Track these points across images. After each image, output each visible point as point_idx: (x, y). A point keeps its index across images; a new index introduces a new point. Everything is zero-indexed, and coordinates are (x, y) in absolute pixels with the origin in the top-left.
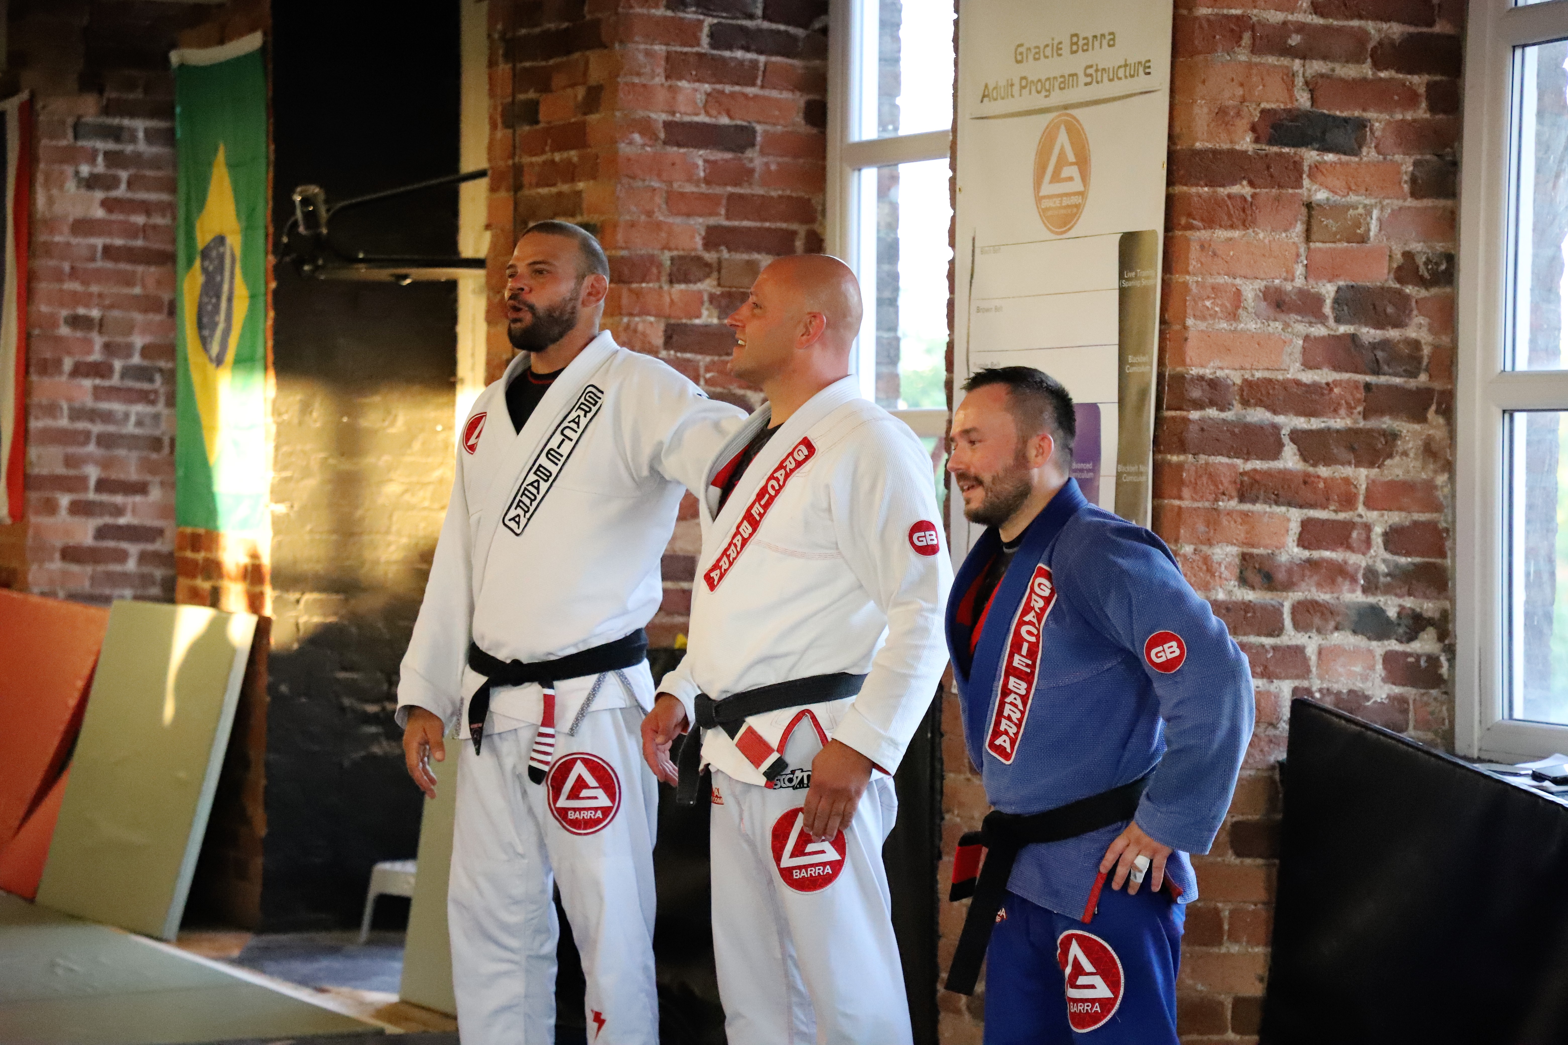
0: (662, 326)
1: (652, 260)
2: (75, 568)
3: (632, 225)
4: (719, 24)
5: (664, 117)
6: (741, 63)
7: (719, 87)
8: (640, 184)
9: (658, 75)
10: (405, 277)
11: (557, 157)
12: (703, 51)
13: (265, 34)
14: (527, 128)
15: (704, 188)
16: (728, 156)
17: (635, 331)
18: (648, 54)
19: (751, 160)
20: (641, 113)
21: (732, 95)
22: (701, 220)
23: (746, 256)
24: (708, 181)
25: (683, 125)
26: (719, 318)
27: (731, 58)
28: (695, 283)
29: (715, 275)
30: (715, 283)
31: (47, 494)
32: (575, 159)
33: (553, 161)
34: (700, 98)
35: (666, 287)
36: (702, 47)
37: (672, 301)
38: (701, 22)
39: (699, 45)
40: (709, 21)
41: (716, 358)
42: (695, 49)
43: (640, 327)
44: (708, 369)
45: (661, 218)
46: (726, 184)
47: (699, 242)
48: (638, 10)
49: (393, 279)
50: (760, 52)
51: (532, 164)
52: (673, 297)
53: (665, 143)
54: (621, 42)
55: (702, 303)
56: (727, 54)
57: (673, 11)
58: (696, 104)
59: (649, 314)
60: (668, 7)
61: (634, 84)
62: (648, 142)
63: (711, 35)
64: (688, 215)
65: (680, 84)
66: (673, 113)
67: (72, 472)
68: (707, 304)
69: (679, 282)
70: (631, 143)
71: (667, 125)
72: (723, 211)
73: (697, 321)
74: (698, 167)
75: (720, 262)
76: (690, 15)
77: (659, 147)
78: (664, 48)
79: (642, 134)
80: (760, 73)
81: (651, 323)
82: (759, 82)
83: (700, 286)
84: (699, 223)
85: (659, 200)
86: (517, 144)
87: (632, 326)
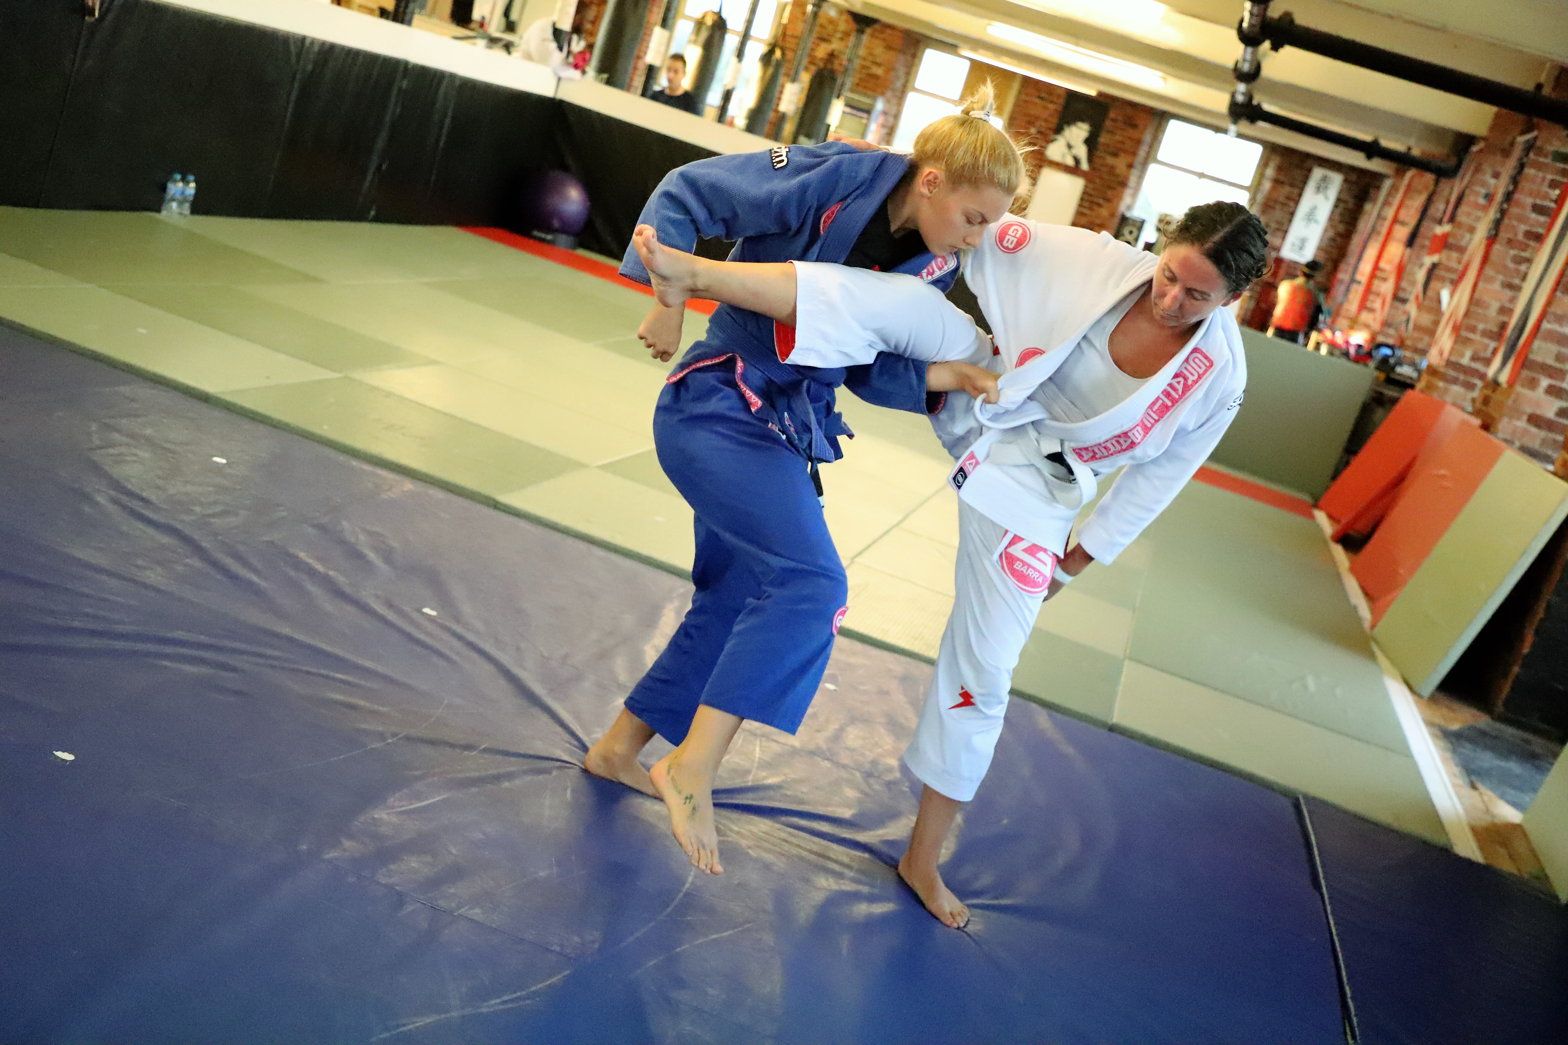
2: (1533, 430)
31: (1535, 375)
67: (1558, 365)
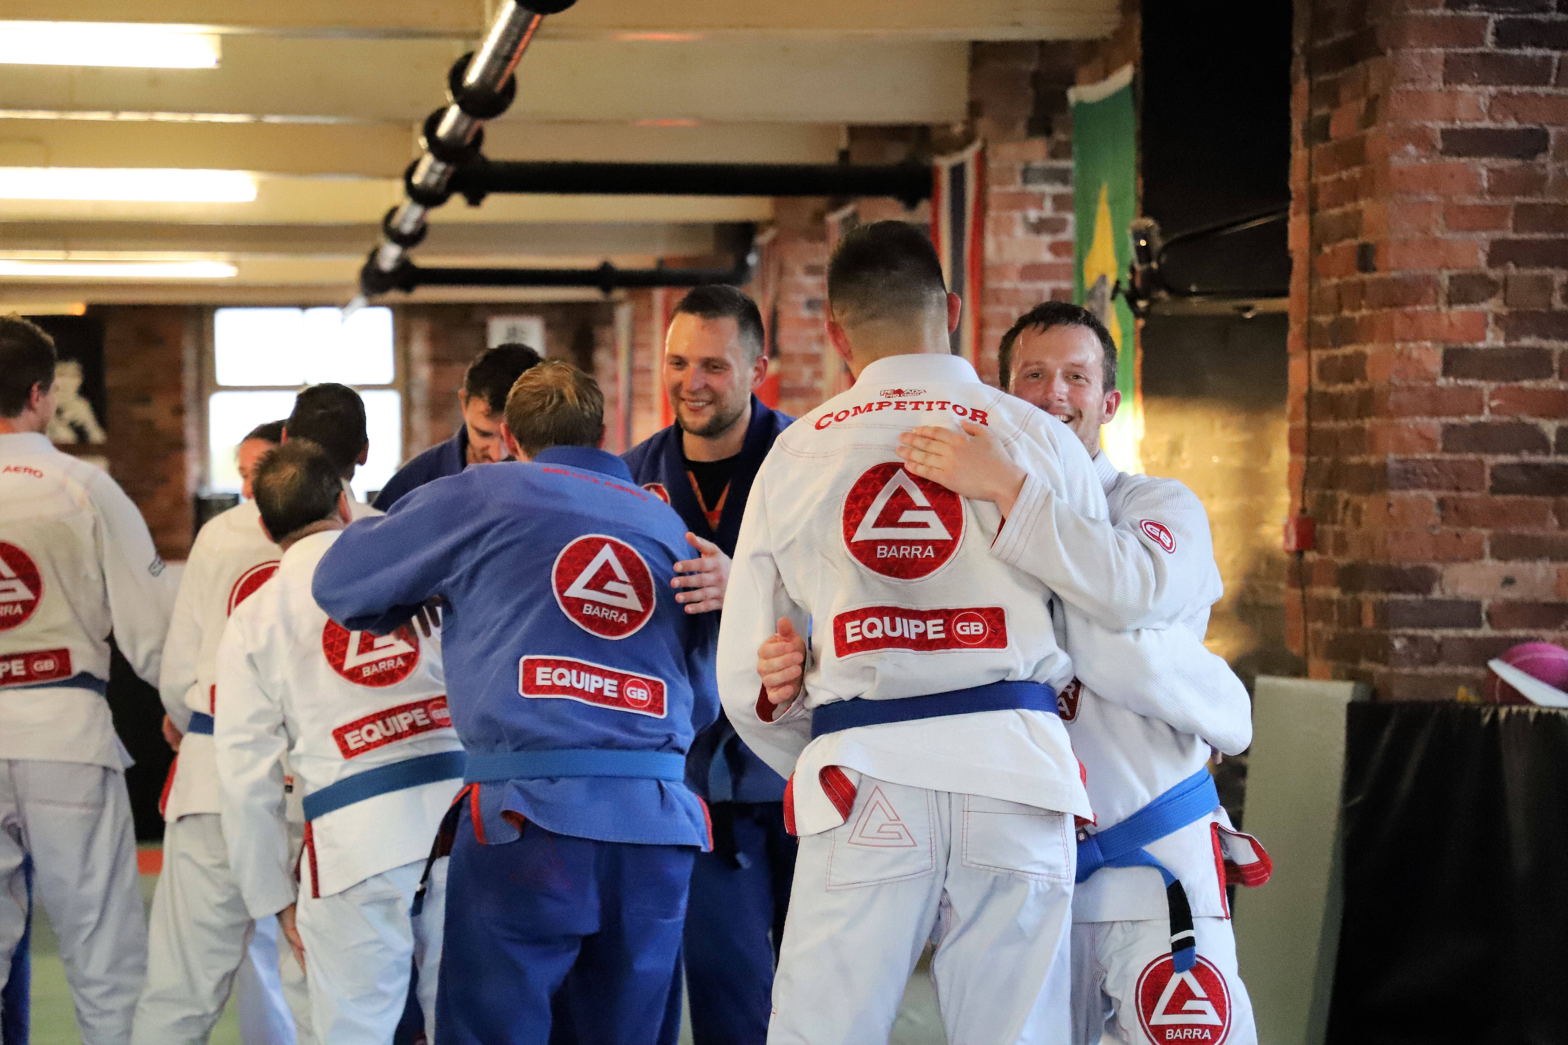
0: (1439, 352)
1: (1429, 281)
3: (1405, 243)
4: (1507, 20)
5: (1442, 125)
6: (1531, 61)
7: (1505, 88)
8: (1414, 198)
9: (1435, 80)
10: (1248, 309)
11: (1345, 175)
12: (1487, 51)
13: (1136, 66)
14: (1321, 146)
15: (1488, 200)
16: (1516, 163)
17: (1409, 358)
18: (1423, 58)
19: (1543, 166)
20: (1416, 123)
21: (1520, 96)
22: (1484, 235)
23: (1537, 272)
24: (1491, 192)
25: (1464, 132)
26: (1506, 341)
27: (1519, 56)
28: (1477, 302)
29: (1501, 293)
30: (1501, 302)
32: (1358, 175)
33: (1340, 180)
34: (1484, 102)
35: (1444, 309)
36: (1487, 46)
37: (1451, 325)
38: (1485, 20)
39: (1482, 43)
40: (1494, 18)
41: (1503, 385)
42: (1479, 49)
43: (1415, 354)
44: (1493, 397)
45: (1438, 234)
46: (1514, 194)
47: (1482, 257)
48: (1413, 12)
49: (1236, 312)
50: (1555, 48)
51: (1325, 184)
52: (1453, 319)
53: (1443, 153)
54: (1394, 48)
55: (1486, 325)
56: (1515, 52)
57: (1453, 9)
58: (1479, 107)
59: (1426, 340)
60: (1447, 5)
61: (1408, 92)
62: (1422, 152)
63: (1497, 33)
64: (1471, 230)
65: (1459, 88)
66: (1453, 121)
68: (1491, 325)
69: (1460, 302)
70: (1406, 154)
71: (1445, 133)
72: (1510, 223)
73: (1481, 345)
74: (1480, 175)
75: (1506, 280)
76: (1473, 12)
77: (1436, 157)
78: (1441, 50)
79: (1417, 145)
80: (1554, 71)
81: (1427, 349)
82: (1553, 80)
83: (1484, 306)
84: (1483, 238)
85: (1437, 216)
86: (1313, 163)
87: (1406, 352)
